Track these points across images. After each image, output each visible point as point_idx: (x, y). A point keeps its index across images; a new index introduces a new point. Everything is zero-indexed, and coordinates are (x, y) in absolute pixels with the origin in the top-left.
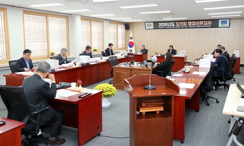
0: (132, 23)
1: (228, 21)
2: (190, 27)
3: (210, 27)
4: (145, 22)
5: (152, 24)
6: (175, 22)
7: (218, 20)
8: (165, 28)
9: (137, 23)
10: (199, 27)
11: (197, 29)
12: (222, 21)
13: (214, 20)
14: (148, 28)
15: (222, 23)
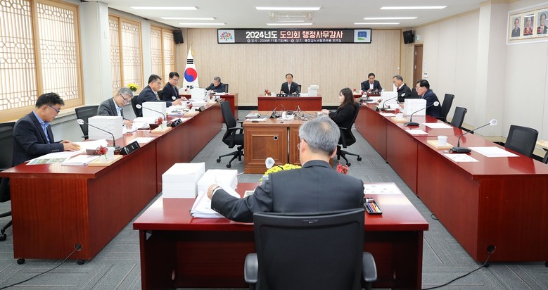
0: (188, 29)
1: (368, 32)
2: (306, 40)
3: (340, 41)
4: (218, 29)
5: (232, 32)
6: (278, 30)
7: (353, 29)
8: (258, 42)
9: (199, 31)
10: (321, 41)
11: (319, 44)
12: (359, 33)
13: (346, 29)
14: (224, 41)
15: (359, 36)
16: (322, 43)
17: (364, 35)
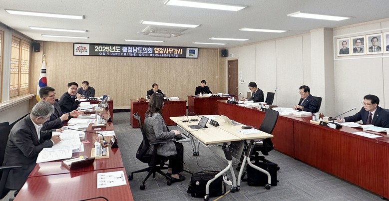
0: (44, 42)
1: (196, 50)
4: (74, 44)
5: (88, 47)
7: (186, 48)
8: (110, 55)
9: (55, 44)
12: (190, 50)
14: (79, 53)
15: (190, 53)
16: (164, 57)
17: (193, 52)
